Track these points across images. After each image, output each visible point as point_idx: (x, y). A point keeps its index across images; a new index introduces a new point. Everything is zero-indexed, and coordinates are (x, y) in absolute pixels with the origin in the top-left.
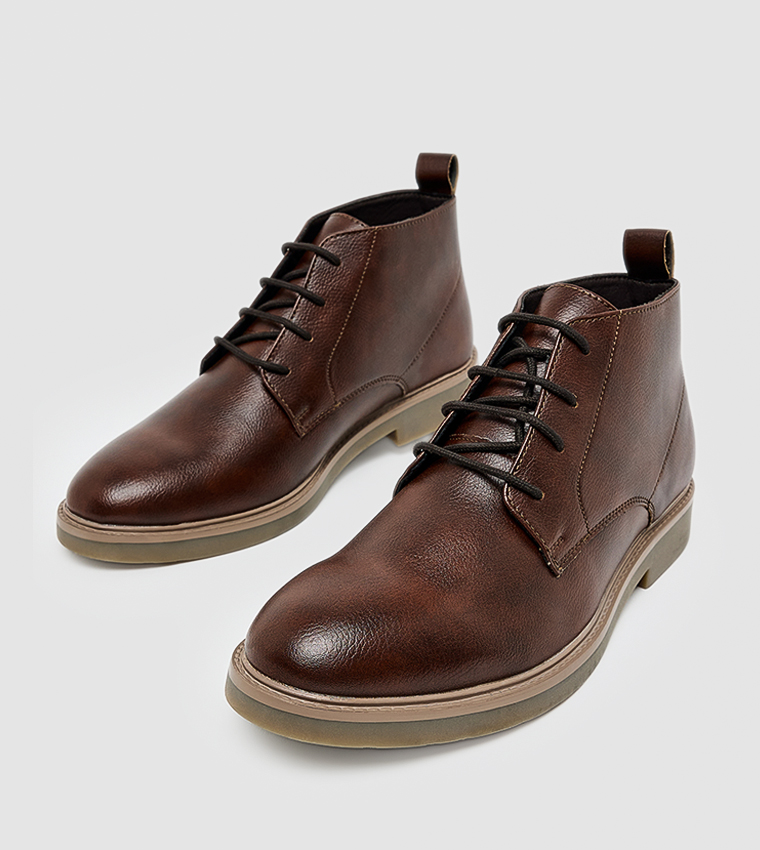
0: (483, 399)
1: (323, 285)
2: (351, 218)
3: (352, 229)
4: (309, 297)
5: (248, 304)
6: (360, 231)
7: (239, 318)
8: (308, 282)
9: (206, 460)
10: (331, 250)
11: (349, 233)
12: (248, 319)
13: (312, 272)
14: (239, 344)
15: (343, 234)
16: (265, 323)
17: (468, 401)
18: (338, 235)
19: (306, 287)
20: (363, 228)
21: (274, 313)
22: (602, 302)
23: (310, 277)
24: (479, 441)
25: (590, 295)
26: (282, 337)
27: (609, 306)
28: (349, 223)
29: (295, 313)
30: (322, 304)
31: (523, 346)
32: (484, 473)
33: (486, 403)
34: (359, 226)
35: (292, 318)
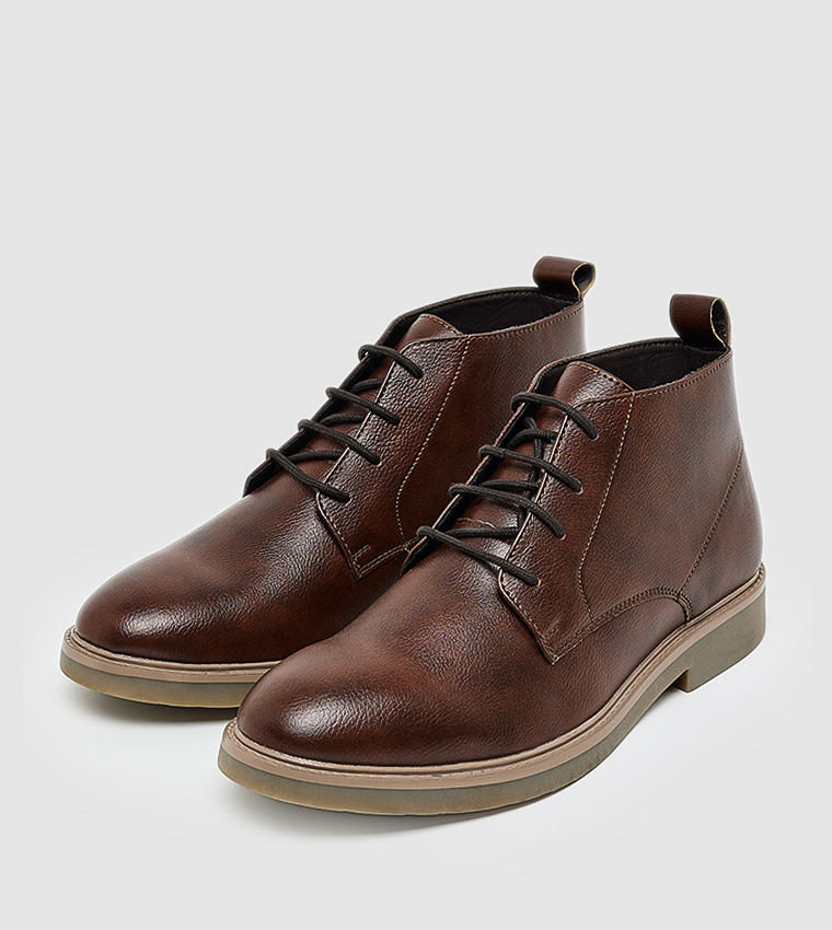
0: (488, 482)
1: (399, 400)
2: (441, 321)
3: (441, 336)
4: (382, 414)
5: (310, 416)
6: (450, 340)
7: (297, 431)
8: (382, 395)
9: (240, 594)
10: (414, 359)
11: (436, 341)
12: (307, 434)
13: (387, 384)
14: (297, 462)
15: (429, 342)
16: (327, 439)
17: (475, 484)
18: (422, 343)
19: (379, 401)
20: (455, 336)
21: (338, 430)
22: (618, 383)
23: (384, 390)
24: (482, 526)
25: (605, 376)
26: (344, 458)
27: (625, 387)
28: (440, 328)
29: (362, 431)
30: (397, 423)
31: (533, 428)
32: (484, 560)
33: (491, 487)
34: (452, 333)
35: (359, 436)
